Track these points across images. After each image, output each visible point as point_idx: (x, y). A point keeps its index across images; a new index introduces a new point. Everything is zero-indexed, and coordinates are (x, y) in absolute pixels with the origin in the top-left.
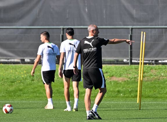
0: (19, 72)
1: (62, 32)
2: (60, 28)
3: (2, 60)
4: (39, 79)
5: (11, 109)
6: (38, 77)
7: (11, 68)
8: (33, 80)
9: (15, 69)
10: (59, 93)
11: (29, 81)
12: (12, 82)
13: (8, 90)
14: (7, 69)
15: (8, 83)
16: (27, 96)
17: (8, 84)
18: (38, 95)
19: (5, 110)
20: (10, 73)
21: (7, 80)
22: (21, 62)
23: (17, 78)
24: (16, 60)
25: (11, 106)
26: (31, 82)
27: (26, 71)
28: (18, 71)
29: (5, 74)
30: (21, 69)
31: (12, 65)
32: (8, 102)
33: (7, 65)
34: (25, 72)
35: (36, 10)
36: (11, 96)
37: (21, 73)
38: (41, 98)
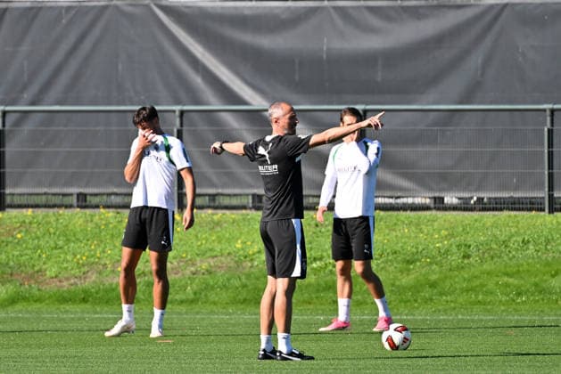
0: (427, 235)
1: (549, 119)
2: (544, 110)
3: (381, 200)
4: (484, 253)
5: (405, 338)
6: (481, 247)
7: (406, 222)
8: (467, 256)
9: (418, 225)
10: (540, 292)
11: (455, 259)
12: (409, 262)
13: (397, 283)
14: (395, 224)
15: (395, 265)
16: (452, 302)
17: (396, 268)
18: (480, 297)
19: (387, 340)
20: (402, 238)
21: (395, 256)
22: (432, 206)
23: (424, 249)
24: (418, 201)
25: (405, 329)
26: (462, 262)
27: (447, 229)
28: (426, 231)
29: (388, 241)
30: (433, 226)
31: (408, 213)
32: (398, 317)
33: (395, 213)
34: (444, 233)
35: (476, 59)
36: (406, 302)
37: (432, 235)
38: (489, 307)
